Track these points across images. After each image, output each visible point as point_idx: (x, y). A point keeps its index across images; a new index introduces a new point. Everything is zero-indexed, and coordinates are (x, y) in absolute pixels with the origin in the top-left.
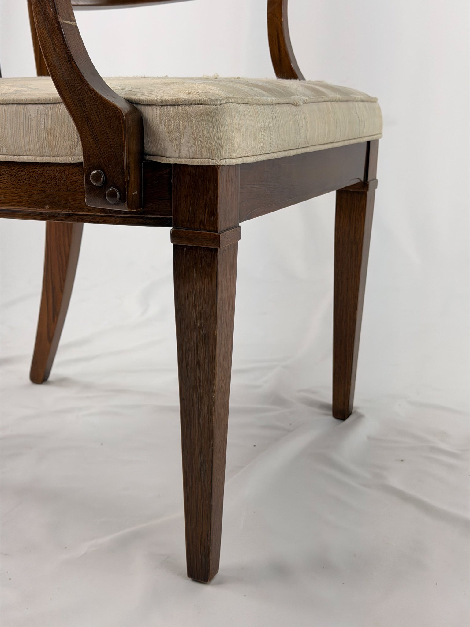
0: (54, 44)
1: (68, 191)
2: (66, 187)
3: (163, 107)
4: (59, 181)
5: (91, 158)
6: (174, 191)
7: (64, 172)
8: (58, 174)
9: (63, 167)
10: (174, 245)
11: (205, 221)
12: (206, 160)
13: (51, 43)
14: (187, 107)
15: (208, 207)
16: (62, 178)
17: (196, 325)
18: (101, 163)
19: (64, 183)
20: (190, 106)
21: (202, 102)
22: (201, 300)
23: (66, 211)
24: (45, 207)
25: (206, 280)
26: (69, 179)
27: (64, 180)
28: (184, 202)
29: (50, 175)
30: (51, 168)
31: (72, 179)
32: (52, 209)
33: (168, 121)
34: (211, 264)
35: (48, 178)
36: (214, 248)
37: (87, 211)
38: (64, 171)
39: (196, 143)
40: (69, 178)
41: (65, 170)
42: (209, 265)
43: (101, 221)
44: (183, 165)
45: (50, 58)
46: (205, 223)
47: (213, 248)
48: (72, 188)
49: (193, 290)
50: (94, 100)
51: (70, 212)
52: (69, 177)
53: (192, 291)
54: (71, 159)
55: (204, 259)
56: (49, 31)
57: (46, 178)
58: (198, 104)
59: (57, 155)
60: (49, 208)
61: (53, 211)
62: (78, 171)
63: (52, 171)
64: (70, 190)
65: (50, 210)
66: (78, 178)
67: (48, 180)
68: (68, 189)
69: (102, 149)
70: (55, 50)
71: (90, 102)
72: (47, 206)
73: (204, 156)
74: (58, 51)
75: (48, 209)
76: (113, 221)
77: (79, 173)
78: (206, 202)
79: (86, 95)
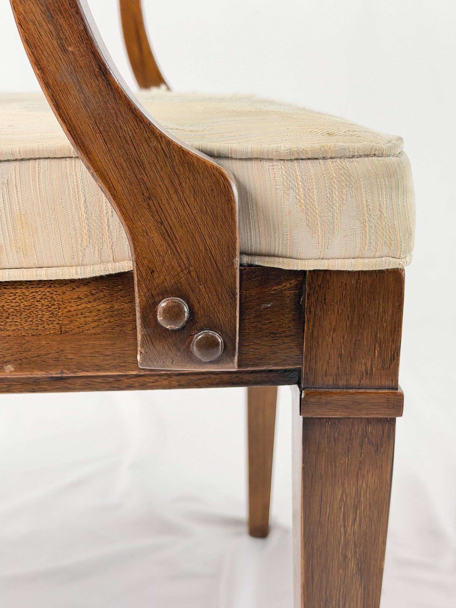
0: (62, 36)
1: (61, 334)
2: (57, 327)
3: (289, 164)
4: (39, 316)
5: (156, 275)
6: (308, 321)
7: (52, 297)
8: (37, 301)
9: (50, 287)
10: (304, 419)
11: (371, 369)
12: (384, 259)
13: (54, 33)
14: (346, 163)
15: (380, 345)
16: (45, 310)
17: (345, 557)
18: (180, 283)
19: (51, 319)
20: (351, 160)
21: (377, 152)
22: (358, 512)
23: (56, 374)
24: (4, 369)
25: (370, 474)
26: (65, 310)
27: (52, 314)
28: (330, 339)
29: (17, 304)
30: (18, 291)
31: (72, 309)
32: (22, 371)
33: (304, 190)
34: (382, 446)
35: (11, 310)
36: (390, 418)
37: (108, 369)
38: (52, 295)
39: (366, 231)
40: (65, 308)
41: (55, 293)
42: (377, 448)
43: (136, 384)
44: (334, 272)
45: (52, 68)
46: (371, 374)
47: (387, 418)
48: (71, 327)
49: (342, 496)
50: (167, 157)
51: (66, 373)
52: (64, 306)
53: (339, 497)
54: (74, 271)
55: (369, 439)
56: (48, 8)
57: (7, 312)
58: (367, 156)
59: (38, 266)
60: (13, 369)
61: (25, 375)
62: (86, 293)
63: (21, 298)
64: (67, 332)
65: (16, 373)
66: (86, 307)
67: (12, 315)
68: (61, 331)
69: (183, 256)
70: (64, 50)
71: (156, 161)
72: (9, 366)
73: (378, 254)
74: (72, 52)
75: (12, 371)
76: (165, 383)
77: (90, 297)
78: (376, 335)
79: (146, 146)
